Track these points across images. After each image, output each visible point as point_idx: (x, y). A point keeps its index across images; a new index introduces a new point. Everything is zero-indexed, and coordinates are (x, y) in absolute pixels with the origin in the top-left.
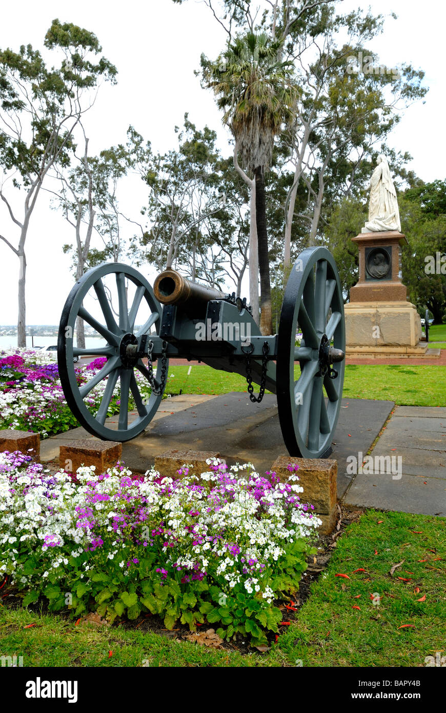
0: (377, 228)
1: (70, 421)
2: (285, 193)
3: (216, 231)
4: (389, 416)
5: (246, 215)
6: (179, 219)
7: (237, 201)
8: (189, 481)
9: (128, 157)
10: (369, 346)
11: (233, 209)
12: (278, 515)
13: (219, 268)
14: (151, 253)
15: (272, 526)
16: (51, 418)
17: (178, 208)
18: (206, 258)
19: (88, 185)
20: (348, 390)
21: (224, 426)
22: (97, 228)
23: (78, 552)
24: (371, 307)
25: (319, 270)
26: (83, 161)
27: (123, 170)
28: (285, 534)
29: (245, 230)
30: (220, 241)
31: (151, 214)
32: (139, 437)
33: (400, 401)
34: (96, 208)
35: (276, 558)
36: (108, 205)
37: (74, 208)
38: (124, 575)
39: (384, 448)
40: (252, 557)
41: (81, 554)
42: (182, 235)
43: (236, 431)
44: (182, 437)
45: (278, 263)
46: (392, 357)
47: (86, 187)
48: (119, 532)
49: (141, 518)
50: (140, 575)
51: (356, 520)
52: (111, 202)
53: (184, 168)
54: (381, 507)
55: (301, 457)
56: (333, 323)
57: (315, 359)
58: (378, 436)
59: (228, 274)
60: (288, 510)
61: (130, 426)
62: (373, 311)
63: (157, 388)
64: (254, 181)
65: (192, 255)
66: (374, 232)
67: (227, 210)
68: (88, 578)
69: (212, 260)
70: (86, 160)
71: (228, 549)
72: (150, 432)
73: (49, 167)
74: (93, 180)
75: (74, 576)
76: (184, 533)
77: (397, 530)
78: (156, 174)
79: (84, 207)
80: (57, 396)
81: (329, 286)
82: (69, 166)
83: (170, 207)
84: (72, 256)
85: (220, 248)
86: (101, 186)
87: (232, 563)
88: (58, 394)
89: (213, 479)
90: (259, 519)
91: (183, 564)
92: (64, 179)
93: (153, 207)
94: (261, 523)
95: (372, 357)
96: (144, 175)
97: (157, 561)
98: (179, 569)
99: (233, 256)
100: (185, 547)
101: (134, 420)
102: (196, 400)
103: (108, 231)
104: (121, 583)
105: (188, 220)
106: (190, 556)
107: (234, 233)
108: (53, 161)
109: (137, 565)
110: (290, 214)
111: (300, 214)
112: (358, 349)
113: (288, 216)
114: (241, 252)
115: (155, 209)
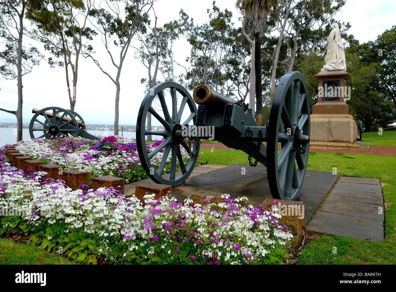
0: (331, 68)
1: (142, 175)
2: (273, 49)
3: (230, 72)
4: (336, 182)
5: (248, 62)
6: (208, 65)
7: (243, 54)
8: (211, 206)
9: (180, 27)
10: (324, 141)
11: (241, 59)
12: (265, 229)
13: (231, 94)
14: (191, 84)
15: (262, 236)
16: (131, 173)
17: (207, 58)
18: (224, 88)
19: (156, 44)
20: (310, 166)
21: (232, 182)
22: (160, 69)
23: (144, 243)
24: (325, 117)
25: (296, 86)
26: (153, 30)
27: (177, 35)
28: (270, 242)
29: (248, 71)
30: (232, 78)
31: (192, 62)
32: (181, 186)
33: (343, 173)
34: (161, 58)
35: (264, 255)
36: (167, 56)
37: (148, 57)
38: (170, 259)
39: (333, 199)
40: (249, 253)
41: (145, 244)
42: (210, 74)
43: (240, 185)
44: (207, 187)
45: (267, 92)
46: (338, 148)
47: (155, 45)
48: (168, 232)
49: (182, 225)
50: (180, 259)
51: (314, 239)
52: (169, 54)
53: (212, 35)
54: (331, 233)
55: (280, 199)
56: (303, 120)
57: (291, 141)
58: (329, 193)
59: (237, 98)
60: (272, 228)
61: (177, 178)
62: (326, 120)
63: (193, 157)
64: (254, 41)
65: (215, 86)
66: (329, 71)
67: (237, 59)
68: (149, 259)
69: (227, 89)
70: (155, 30)
71: (233, 247)
72: (188, 183)
73: (134, 33)
74: (159, 41)
75: (141, 257)
76: (207, 236)
77: (341, 247)
78: (196, 38)
79: (154, 57)
80: (135, 160)
81: (301, 97)
82: (146, 33)
83: (203, 58)
84: (146, 85)
85: (232, 82)
86: (164, 45)
87: (236, 255)
88: (136, 159)
89: (225, 207)
90: (253, 232)
91: (206, 254)
92: (142, 41)
93: (193, 57)
94: (254, 234)
95: (325, 148)
96: (188, 38)
97: (190, 252)
98: (204, 257)
99: (240, 87)
100: (208, 244)
101: (179, 176)
102: (216, 167)
103: (167, 71)
104: (169, 263)
105: (214, 65)
106: (211, 250)
107: (241, 73)
108: (137, 30)
109: (178, 253)
110: (276, 62)
111: (282, 62)
112: (316, 143)
113: (275, 63)
114: (245, 84)
115: (195, 58)
